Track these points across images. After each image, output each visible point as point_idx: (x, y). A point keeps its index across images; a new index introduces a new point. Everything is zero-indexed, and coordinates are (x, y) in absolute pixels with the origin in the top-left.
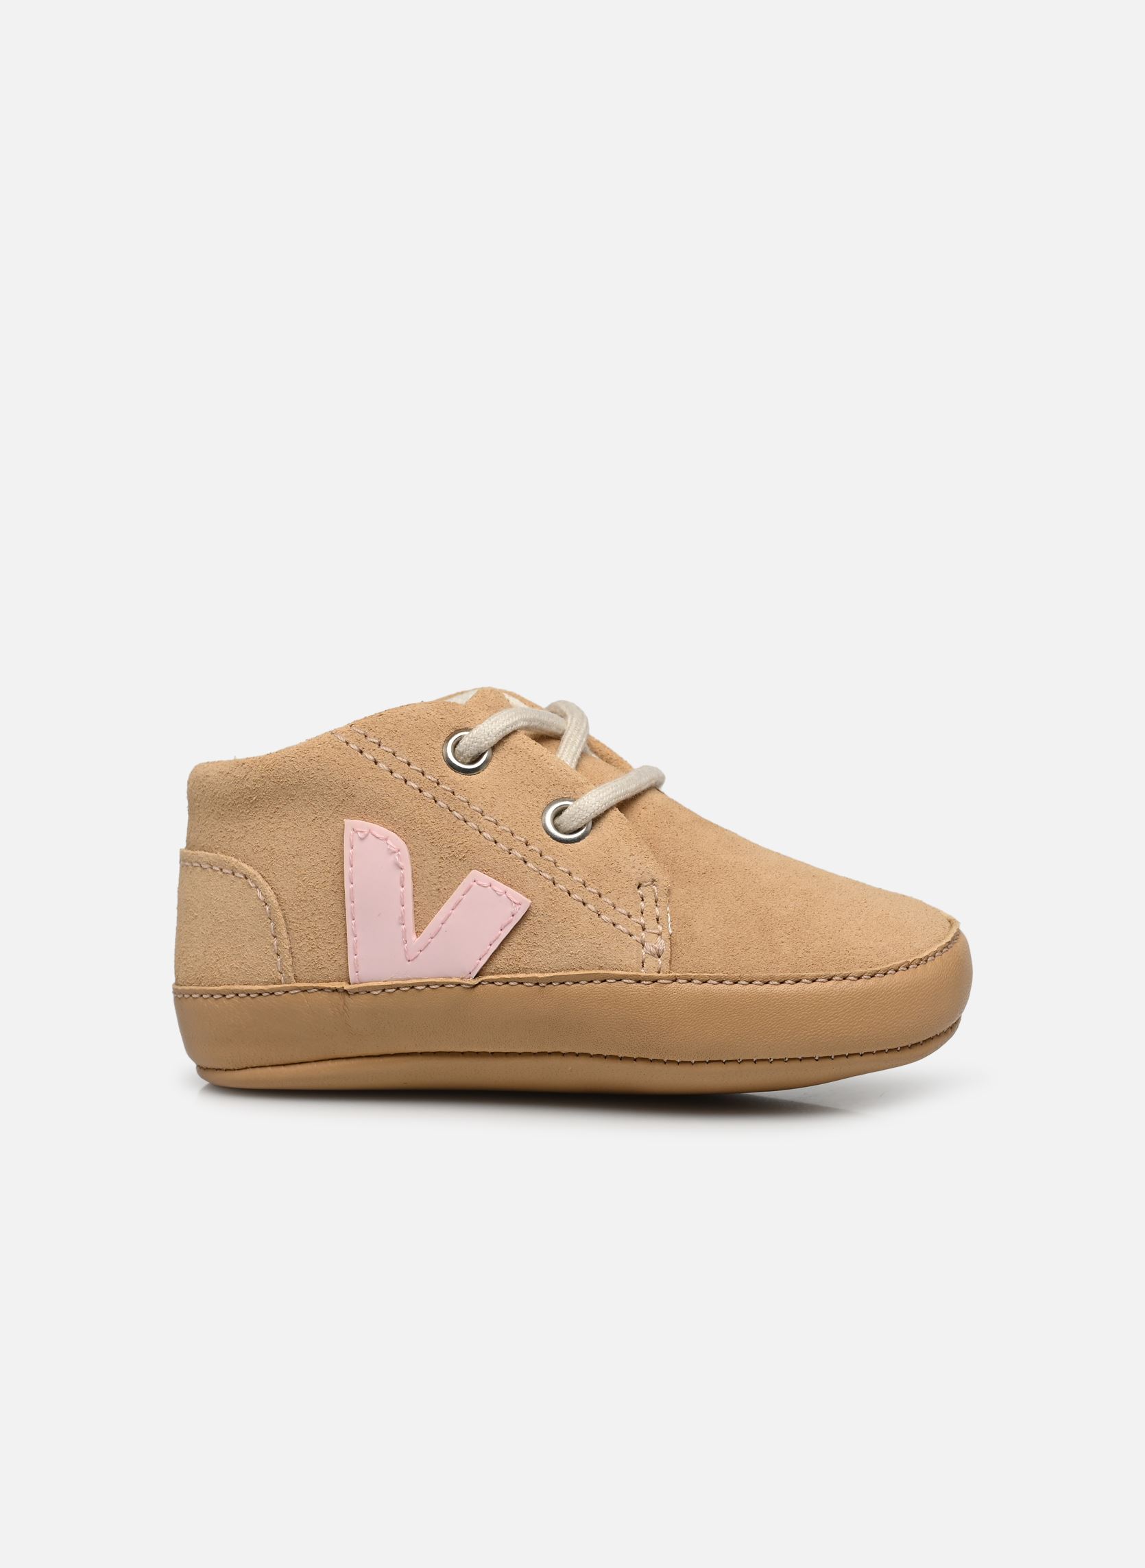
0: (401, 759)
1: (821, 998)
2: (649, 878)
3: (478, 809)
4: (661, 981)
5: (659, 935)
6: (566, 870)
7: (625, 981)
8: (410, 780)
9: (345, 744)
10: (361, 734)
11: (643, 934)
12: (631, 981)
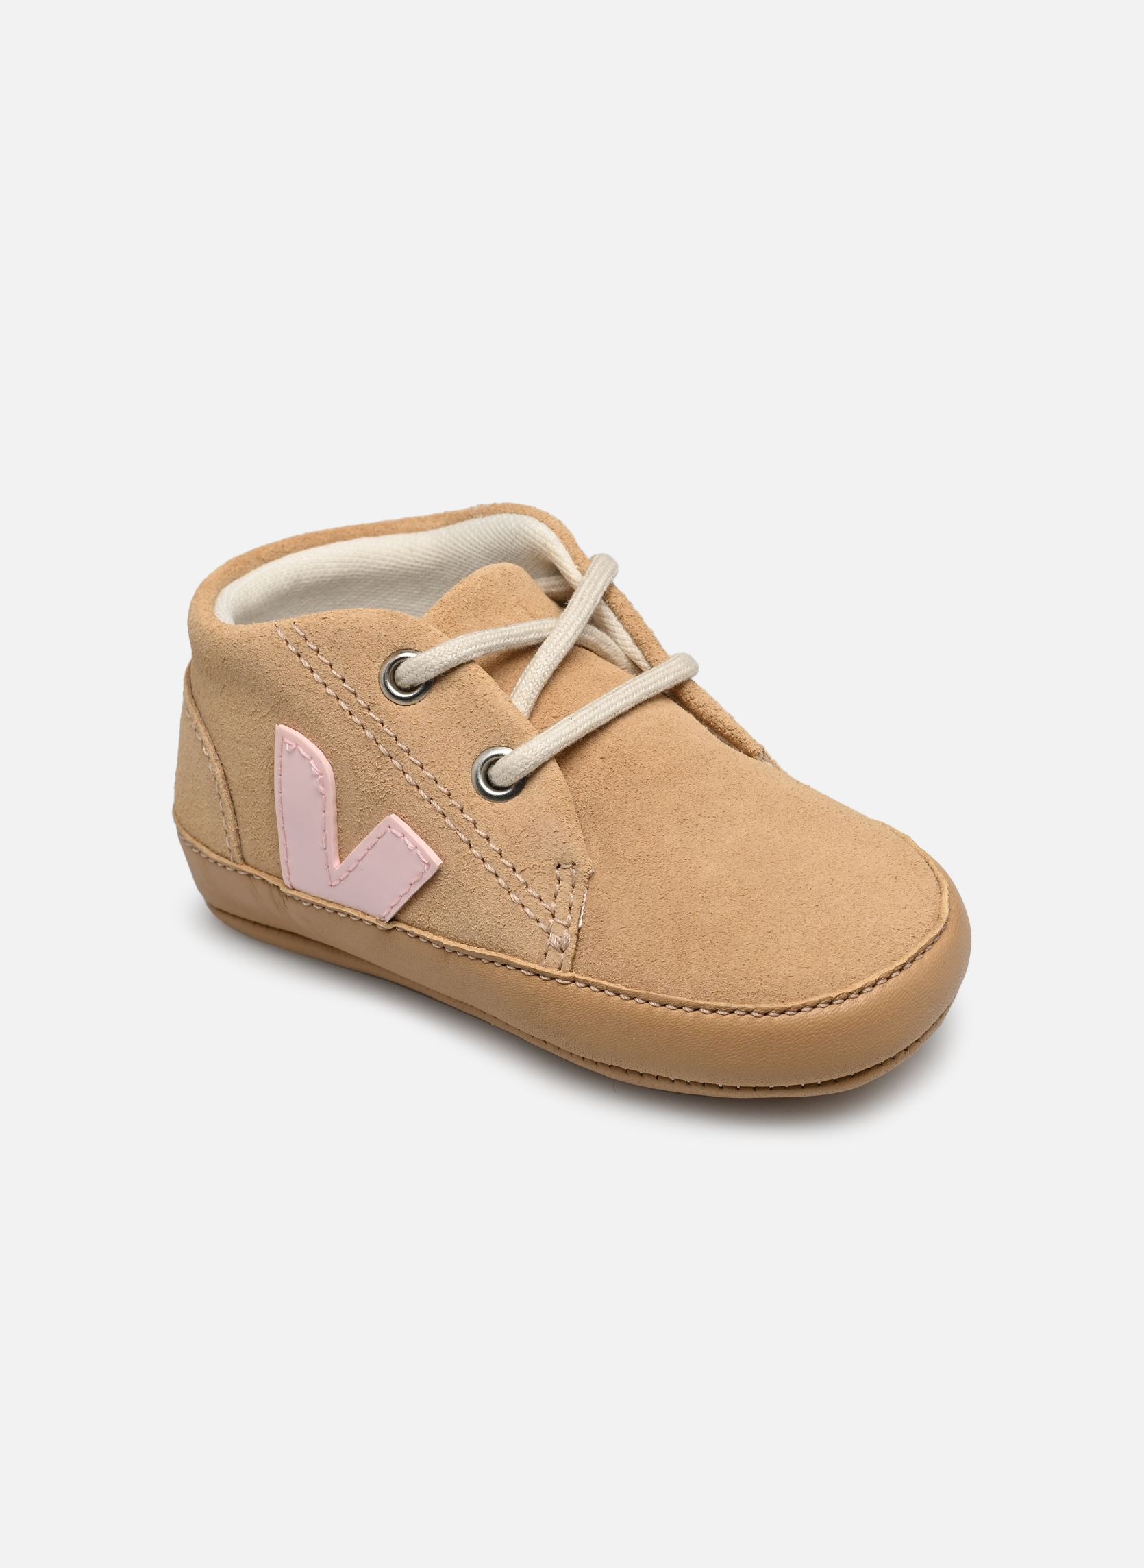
0: (335, 673)
1: (719, 1033)
2: (569, 860)
3: (404, 747)
4: (558, 980)
5: (567, 927)
6: (484, 834)
7: (523, 971)
8: (341, 700)
9: (285, 642)
10: (301, 636)
11: (551, 921)
12: (529, 973)
